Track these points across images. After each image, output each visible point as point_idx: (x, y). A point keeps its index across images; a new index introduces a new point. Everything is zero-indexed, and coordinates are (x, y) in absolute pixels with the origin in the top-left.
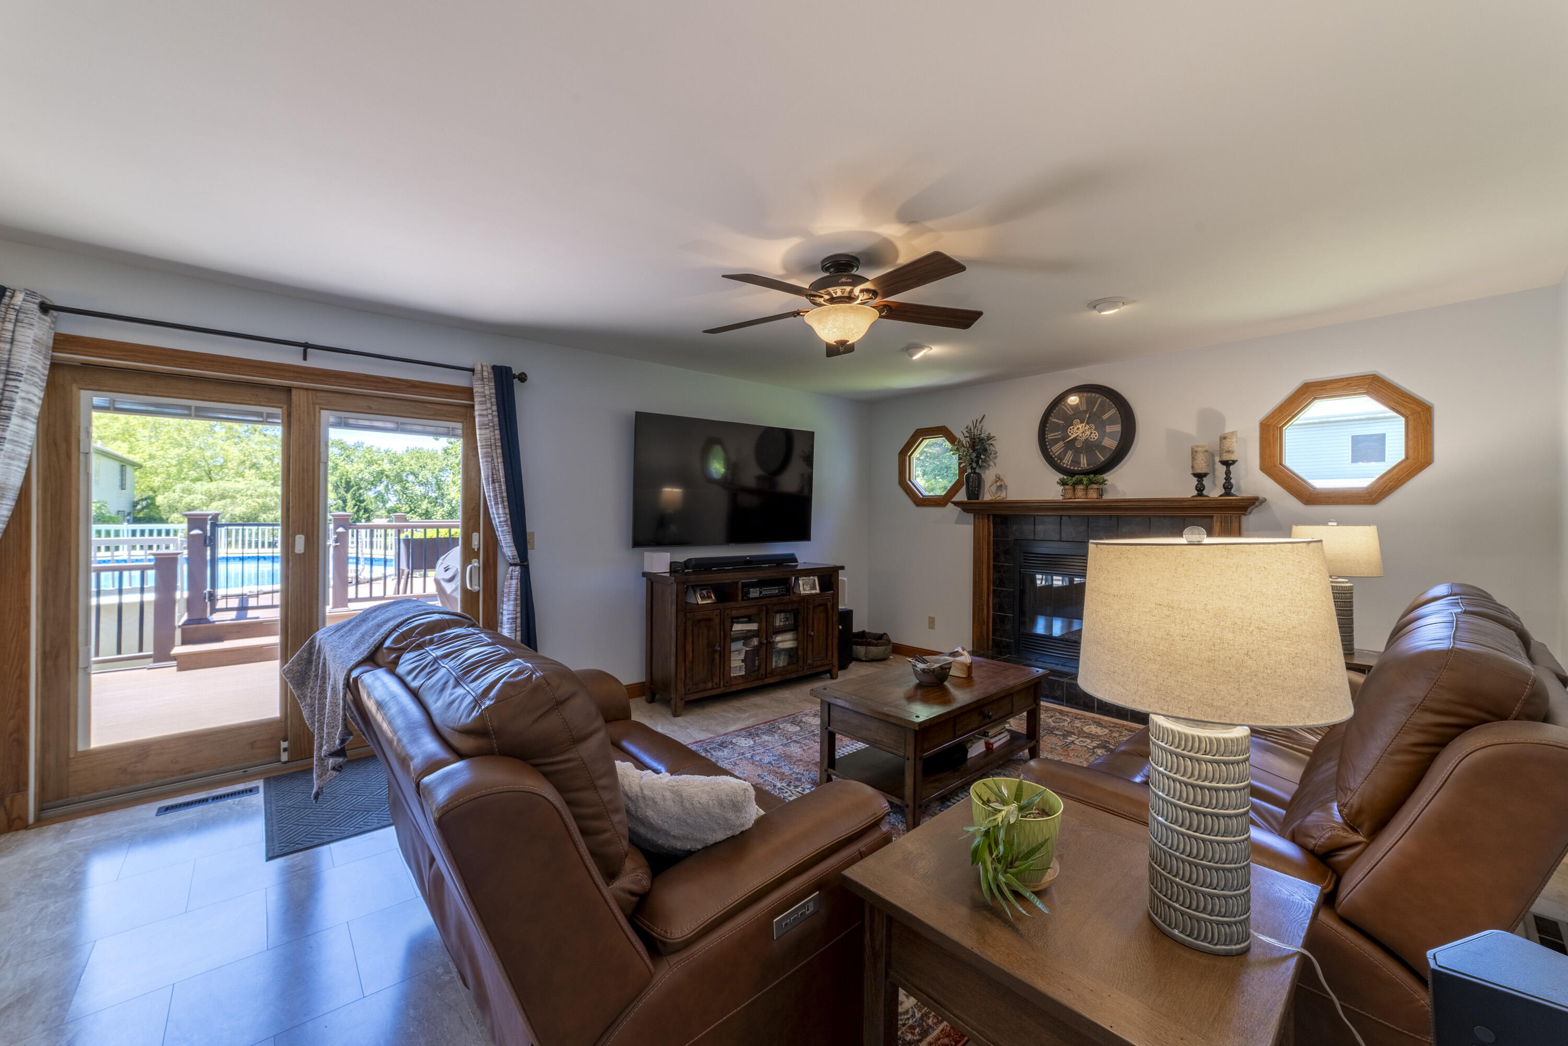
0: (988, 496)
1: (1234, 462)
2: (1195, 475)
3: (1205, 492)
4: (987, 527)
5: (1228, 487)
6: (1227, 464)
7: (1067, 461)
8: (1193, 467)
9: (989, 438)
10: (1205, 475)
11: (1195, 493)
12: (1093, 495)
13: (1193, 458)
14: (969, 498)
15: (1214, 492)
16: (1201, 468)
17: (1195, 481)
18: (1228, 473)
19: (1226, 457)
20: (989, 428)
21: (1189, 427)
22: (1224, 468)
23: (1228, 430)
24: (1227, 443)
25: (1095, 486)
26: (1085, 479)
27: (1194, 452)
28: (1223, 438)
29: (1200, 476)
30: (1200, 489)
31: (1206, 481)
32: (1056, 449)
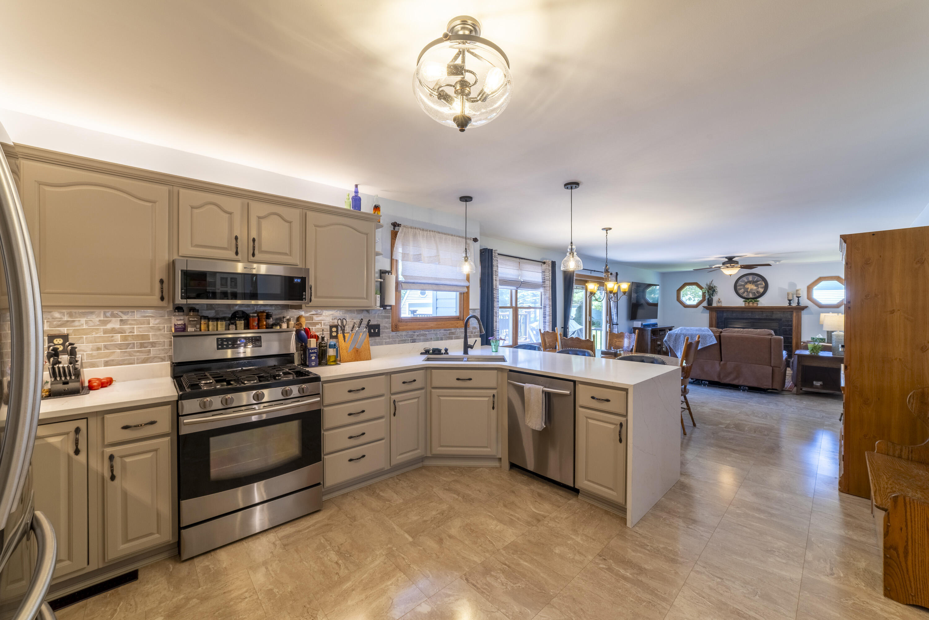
0: (715, 304)
1: (800, 297)
2: (788, 300)
3: (791, 305)
4: (714, 314)
5: (798, 303)
6: (798, 297)
7: (745, 295)
8: (788, 298)
9: (715, 287)
10: (791, 300)
11: (789, 305)
12: (755, 305)
13: (788, 296)
14: (708, 305)
15: (794, 304)
16: (790, 298)
17: (788, 302)
18: (798, 300)
19: (798, 296)
20: (715, 284)
21: (785, 286)
22: (797, 298)
23: (798, 288)
24: (798, 292)
25: (756, 302)
26: (753, 301)
27: (788, 294)
28: (797, 291)
29: (790, 300)
30: (790, 304)
31: (791, 302)
32: (741, 291)
